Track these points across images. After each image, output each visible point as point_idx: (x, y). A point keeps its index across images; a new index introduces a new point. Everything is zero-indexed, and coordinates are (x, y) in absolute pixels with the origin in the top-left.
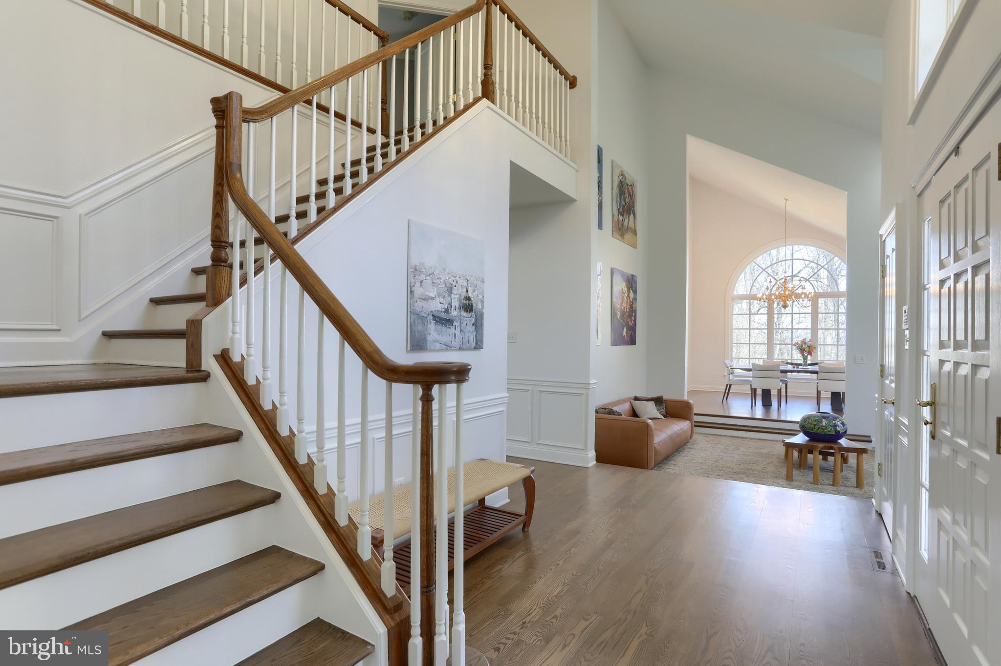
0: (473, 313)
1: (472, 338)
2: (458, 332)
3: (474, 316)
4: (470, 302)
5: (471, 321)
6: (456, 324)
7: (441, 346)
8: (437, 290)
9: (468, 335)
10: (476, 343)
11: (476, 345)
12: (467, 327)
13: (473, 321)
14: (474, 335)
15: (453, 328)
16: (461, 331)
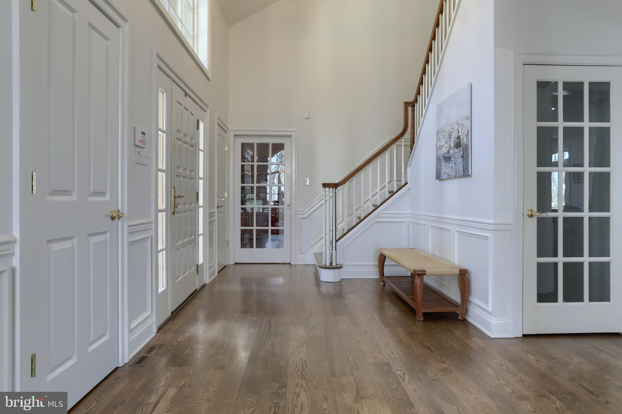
0: (461, 148)
1: (461, 167)
2: (453, 165)
3: (462, 150)
4: (459, 140)
5: (460, 154)
6: (452, 159)
7: (447, 176)
8: (445, 139)
9: (458, 166)
10: (464, 171)
11: (464, 173)
12: (458, 159)
13: (462, 154)
14: (462, 165)
15: (451, 162)
16: (455, 163)
